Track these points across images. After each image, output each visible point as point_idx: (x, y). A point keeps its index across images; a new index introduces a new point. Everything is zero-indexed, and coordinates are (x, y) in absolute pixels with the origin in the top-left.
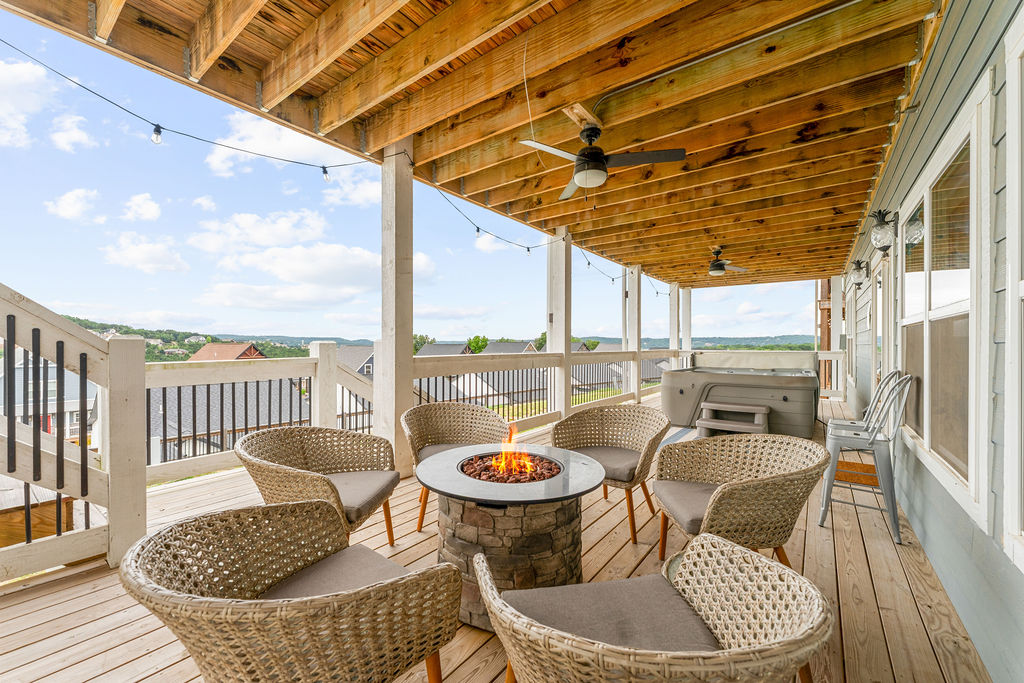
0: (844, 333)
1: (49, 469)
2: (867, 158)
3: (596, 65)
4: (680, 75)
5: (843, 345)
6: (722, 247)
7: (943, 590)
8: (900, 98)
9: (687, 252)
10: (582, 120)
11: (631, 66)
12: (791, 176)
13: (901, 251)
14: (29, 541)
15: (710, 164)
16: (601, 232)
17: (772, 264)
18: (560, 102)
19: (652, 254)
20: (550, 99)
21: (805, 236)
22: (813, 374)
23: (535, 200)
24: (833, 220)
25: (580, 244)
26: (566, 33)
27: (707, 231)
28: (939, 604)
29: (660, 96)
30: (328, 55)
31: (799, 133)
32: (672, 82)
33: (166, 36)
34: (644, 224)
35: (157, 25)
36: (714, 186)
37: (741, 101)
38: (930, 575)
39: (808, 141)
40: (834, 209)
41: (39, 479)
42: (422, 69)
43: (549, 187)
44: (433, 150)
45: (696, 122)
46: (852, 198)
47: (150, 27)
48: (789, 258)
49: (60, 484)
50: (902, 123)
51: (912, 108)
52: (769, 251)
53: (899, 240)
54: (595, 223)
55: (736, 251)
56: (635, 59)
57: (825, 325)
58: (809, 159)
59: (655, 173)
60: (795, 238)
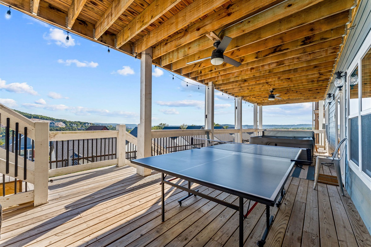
0: (324, 123)
1: (12, 169)
2: (333, 51)
3: (219, 16)
4: (253, 19)
5: (324, 127)
6: (274, 89)
7: (368, 233)
8: (347, 24)
9: (260, 92)
10: (214, 39)
11: (232, 16)
12: (300, 60)
13: (348, 88)
14: (4, 195)
15: (267, 55)
16: (226, 84)
17: (293, 96)
18: (205, 32)
19: (246, 92)
20: (201, 31)
21: (307, 84)
22: (311, 139)
23: (199, 72)
24: (319, 78)
25: (218, 88)
26: (205, 3)
27: (267, 83)
28: (367, 240)
29: (245, 28)
30: (115, 16)
31: (303, 42)
32: (249, 22)
33: (59, 12)
34: (242, 81)
35: (56, 8)
36: (269, 64)
37: (278, 28)
38: (362, 226)
39: (307, 44)
40: (319, 73)
41: (8, 173)
42: (150, 20)
43: (204, 67)
44: (159, 53)
45: (260, 38)
46: (327, 68)
47: (53, 9)
48: (301, 93)
49: (16, 175)
50: (348, 35)
51: (352, 27)
52: (293, 91)
53: (347, 83)
54: (223, 80)
55: (279, 91)
56: (234, 12)
57: (316, 120)
58: (308, 52)
59: (245, 60)
60: (303, 85)
